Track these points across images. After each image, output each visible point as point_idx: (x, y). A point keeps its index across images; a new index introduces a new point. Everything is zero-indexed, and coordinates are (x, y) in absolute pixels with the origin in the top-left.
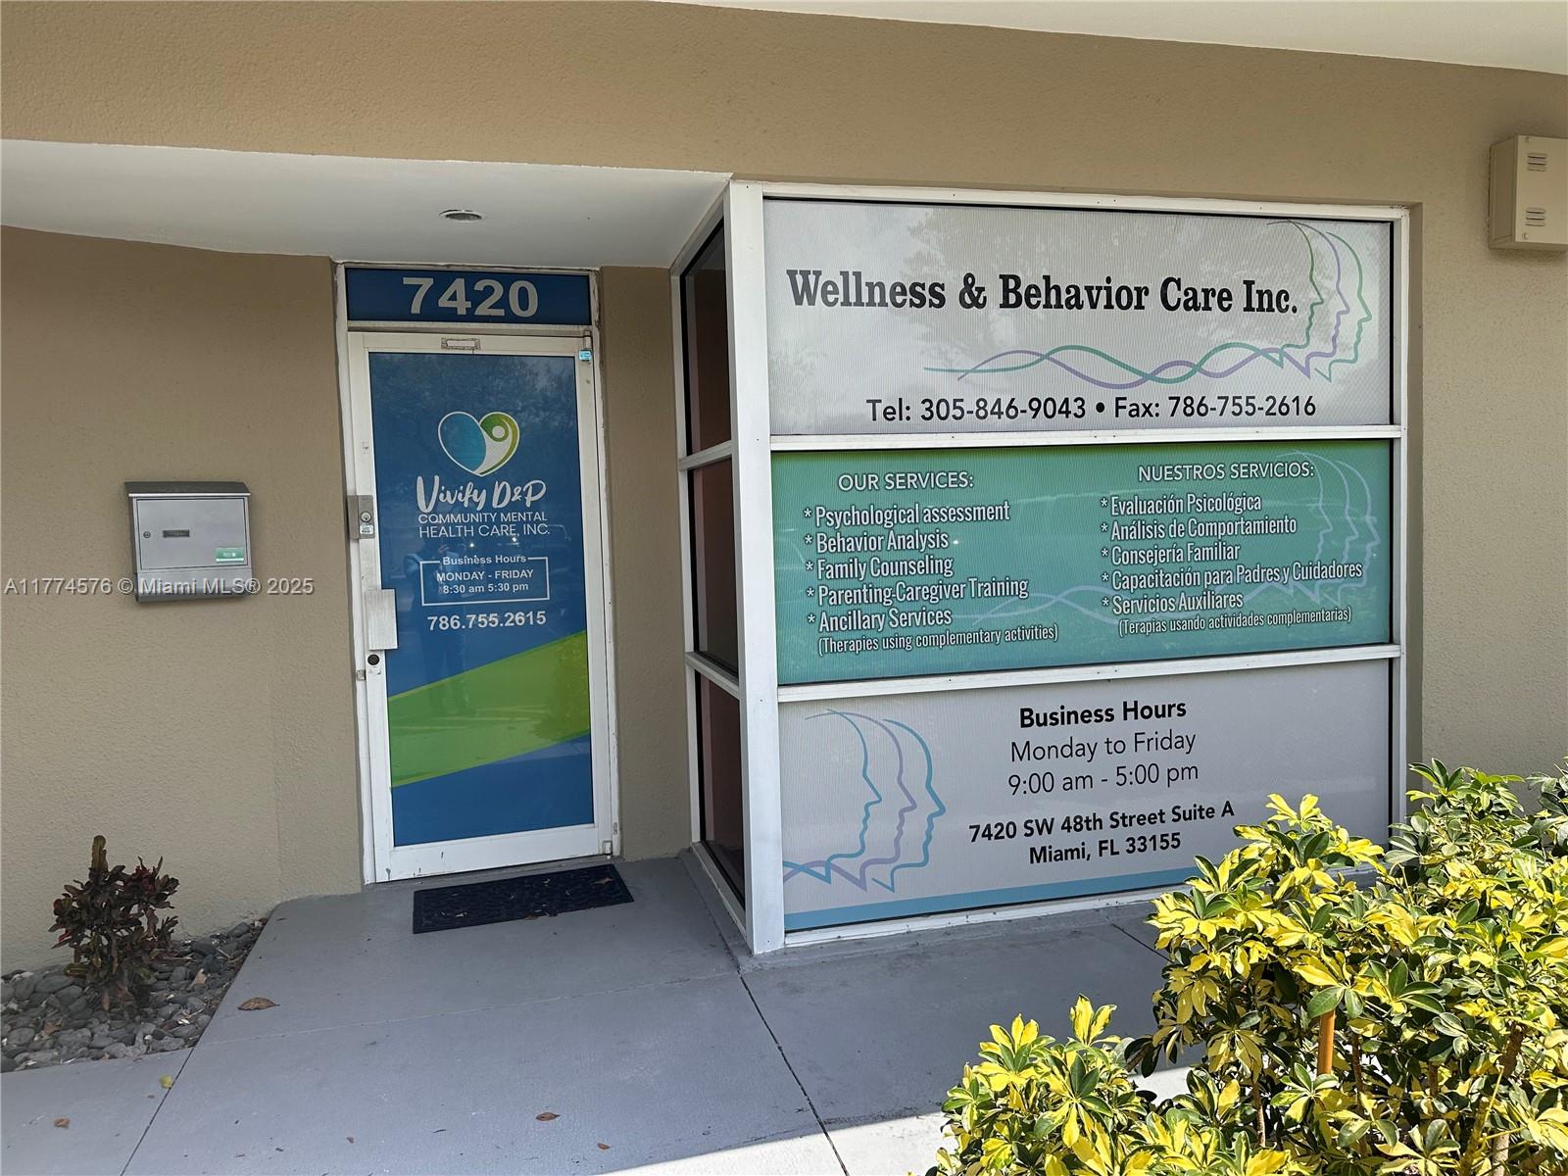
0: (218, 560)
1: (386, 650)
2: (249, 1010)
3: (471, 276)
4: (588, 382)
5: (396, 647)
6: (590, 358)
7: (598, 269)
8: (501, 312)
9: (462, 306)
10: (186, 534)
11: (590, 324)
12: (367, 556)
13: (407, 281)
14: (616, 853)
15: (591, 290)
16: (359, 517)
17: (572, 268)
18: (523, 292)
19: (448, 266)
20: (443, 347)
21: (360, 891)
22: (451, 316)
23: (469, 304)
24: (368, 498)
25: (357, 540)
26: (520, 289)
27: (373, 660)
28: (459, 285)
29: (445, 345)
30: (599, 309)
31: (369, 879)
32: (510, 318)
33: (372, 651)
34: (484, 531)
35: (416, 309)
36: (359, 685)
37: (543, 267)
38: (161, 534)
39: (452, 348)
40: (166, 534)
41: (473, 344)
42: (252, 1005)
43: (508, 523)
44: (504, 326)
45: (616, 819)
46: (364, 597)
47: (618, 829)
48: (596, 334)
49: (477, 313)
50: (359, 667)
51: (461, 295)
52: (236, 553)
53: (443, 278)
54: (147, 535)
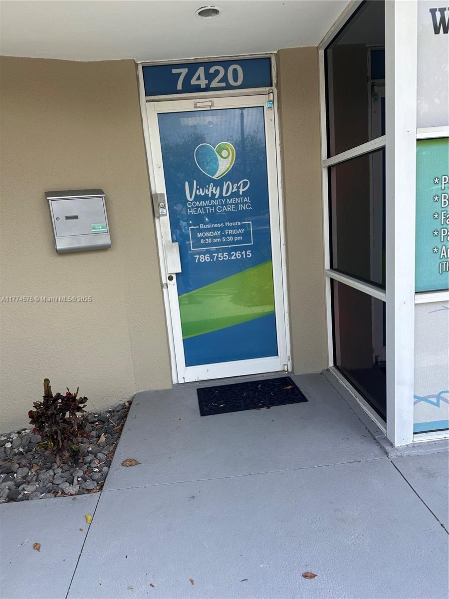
0: (93, 230)
1: (176, 274)
2: (127, 466)
3: (207, 65)
4: (271, 120)
5: (181, 272)
6: (272, 106)
7: (276, 52)
8: (223, 84)
9: (203, 83)
10: (76, 217)
11: (271, 85)
12: (164, 224)
13: (174, 71)
14: (290, 370)
15: (273, 65)
16: (159, 205)
17: (261, 53)
18: (235, 72)
19: (195, 59)
20: (195, 107)
21: (171, 387)
22: (198, 89)
23: (207, 82)
24: (162, 195)
25: (159, 217)
26: (234, 69)
27: (171, 278)
28: (201, 71)
29: (196, 106)
30: (277, 77)
31: (175, 382)
32: (229, 87)
33: (170, 274)
34: (219, 209)
35: (179, 87)
36: (165, 290)
37: (246, 54)
38: (65, 218)
39: (200, 107)
40: (67, 218)
41: (210, 104)
42: (128, 463)
43: (231, 204)
44: (226, 92)
45: (289, 354)
46: (164, 247)
47: (290, 359)
48: (275, 91)
49: (211, 86)
50: (164, 282)
51: (203, 77)
52: (101, 226)
53: (193, 67)
54: (58, 219)
